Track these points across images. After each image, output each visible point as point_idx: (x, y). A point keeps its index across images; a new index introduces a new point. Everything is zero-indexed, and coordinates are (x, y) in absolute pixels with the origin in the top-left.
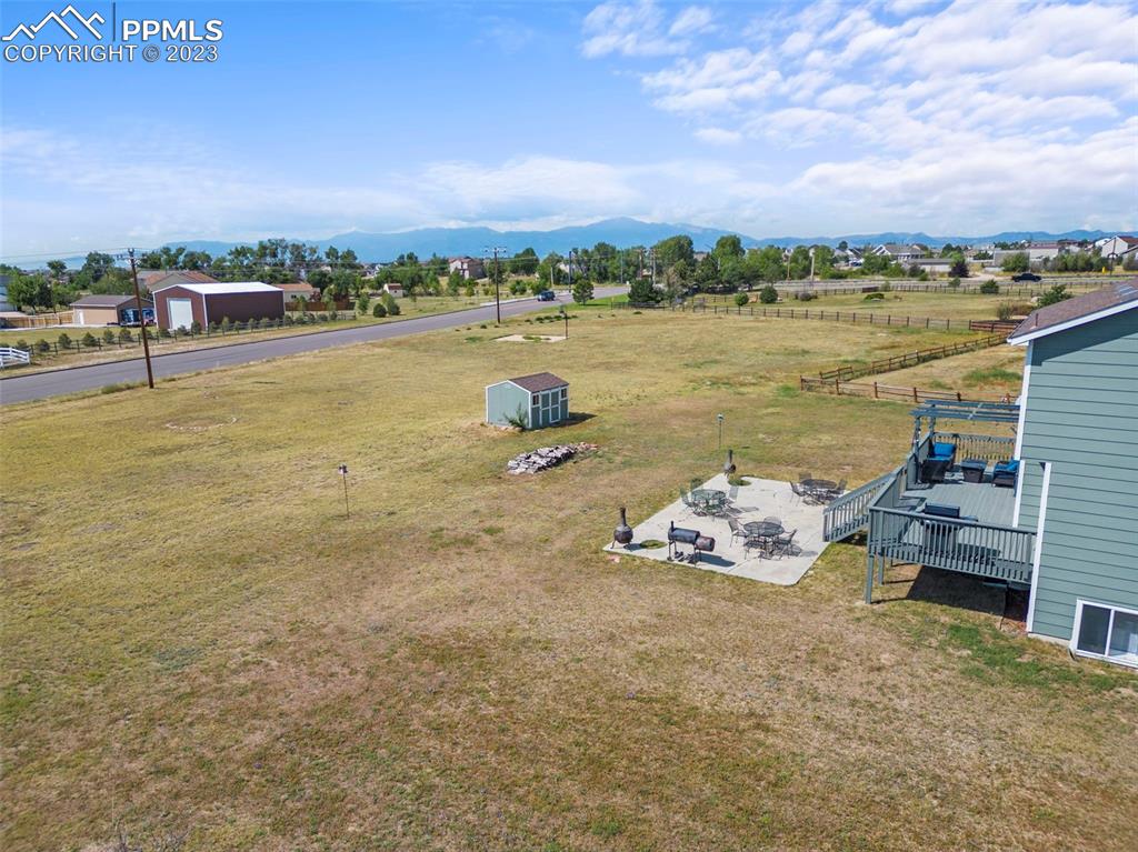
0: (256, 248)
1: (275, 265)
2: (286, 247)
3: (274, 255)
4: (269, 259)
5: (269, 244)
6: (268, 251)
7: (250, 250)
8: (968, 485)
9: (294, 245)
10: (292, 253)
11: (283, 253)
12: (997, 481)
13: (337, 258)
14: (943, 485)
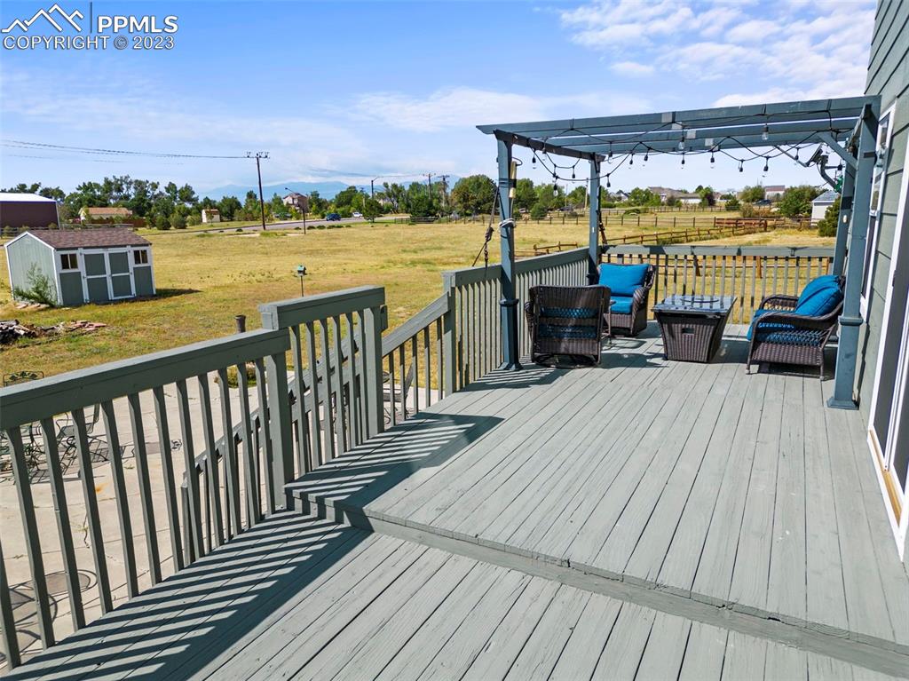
0: (102, 183)
1: (121, 198)
2: (131, 183)
3: (119, 190)
4: (114, 194)
5: (113, 181)
6: (113, 187)
7: (97, 185)
8: (675, 370)
9: (136, 181)
10: (135, 188)
11: (128, 188)
12: (765, 352)
13: (176, 193)
14: (597, 371)
